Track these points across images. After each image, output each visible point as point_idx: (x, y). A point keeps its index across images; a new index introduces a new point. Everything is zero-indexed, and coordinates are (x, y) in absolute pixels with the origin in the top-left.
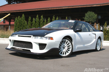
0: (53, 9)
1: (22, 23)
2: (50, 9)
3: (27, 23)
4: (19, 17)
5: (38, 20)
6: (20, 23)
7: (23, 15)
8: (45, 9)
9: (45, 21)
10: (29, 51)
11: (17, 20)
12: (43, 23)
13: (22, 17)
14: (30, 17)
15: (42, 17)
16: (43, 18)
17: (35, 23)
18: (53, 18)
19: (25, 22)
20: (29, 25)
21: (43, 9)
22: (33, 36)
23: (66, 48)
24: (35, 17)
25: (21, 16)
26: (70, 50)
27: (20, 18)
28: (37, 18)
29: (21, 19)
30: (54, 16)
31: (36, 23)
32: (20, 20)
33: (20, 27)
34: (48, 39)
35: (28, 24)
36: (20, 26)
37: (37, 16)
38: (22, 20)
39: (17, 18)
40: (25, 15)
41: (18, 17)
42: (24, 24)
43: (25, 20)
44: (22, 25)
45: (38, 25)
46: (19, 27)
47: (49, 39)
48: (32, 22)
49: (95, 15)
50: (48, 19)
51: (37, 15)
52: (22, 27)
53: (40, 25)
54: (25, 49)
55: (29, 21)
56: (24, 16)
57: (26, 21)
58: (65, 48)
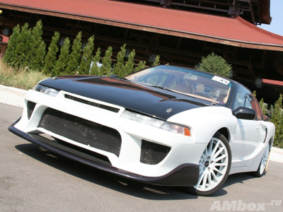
0: (116, 25)
1: (31, 44)
2: (108, 23)
3: (44, 48)
4: (26, 25)
5: (79, 46)
6: (25, 42)
7: (39, 23)
8: (95, 21)
9: (98, 53)
10: (106, 159)
11: (18, 32)
12: (90, 58)
13: (35, 28)
14: (57, 34)
15: (91, 39)
16: (93, 44)
17: (67, 51)
18: (120, 50)
19: (40, 43)
20: (49, 53)
21: (90, 20)
22: (126, 109)
23: (212, 166)
24: (72, 38)
25: (32, 25)
26: (221, 175)
27: (28, 29)
28: (78, 40)
29: (29, 32)
30: (125, 45)
31: (70, 53)
32: (26, 35)
33: (23, 54)
34: (175, 129)
35: (47, 50)
36: (25, 52)
37: (79, 36)
38: (32, 37)
39: (21, 29)
40: (43, 24)
41: (22, 25)
42: (35, 47)
43: (41, 38)
44: (30, 49)
45: (76, 61)
46: (19, 54)
47: (179, 131)
48: (59, 49)
49: (226, 65)
50: (107, 51)
51: (80, 33)
52: (28, 55)
53: (80, 61)
54: (88, 147)
55: (52, 42)
56: (41, 27)
57: (43, 43)
58: (210, 165)
